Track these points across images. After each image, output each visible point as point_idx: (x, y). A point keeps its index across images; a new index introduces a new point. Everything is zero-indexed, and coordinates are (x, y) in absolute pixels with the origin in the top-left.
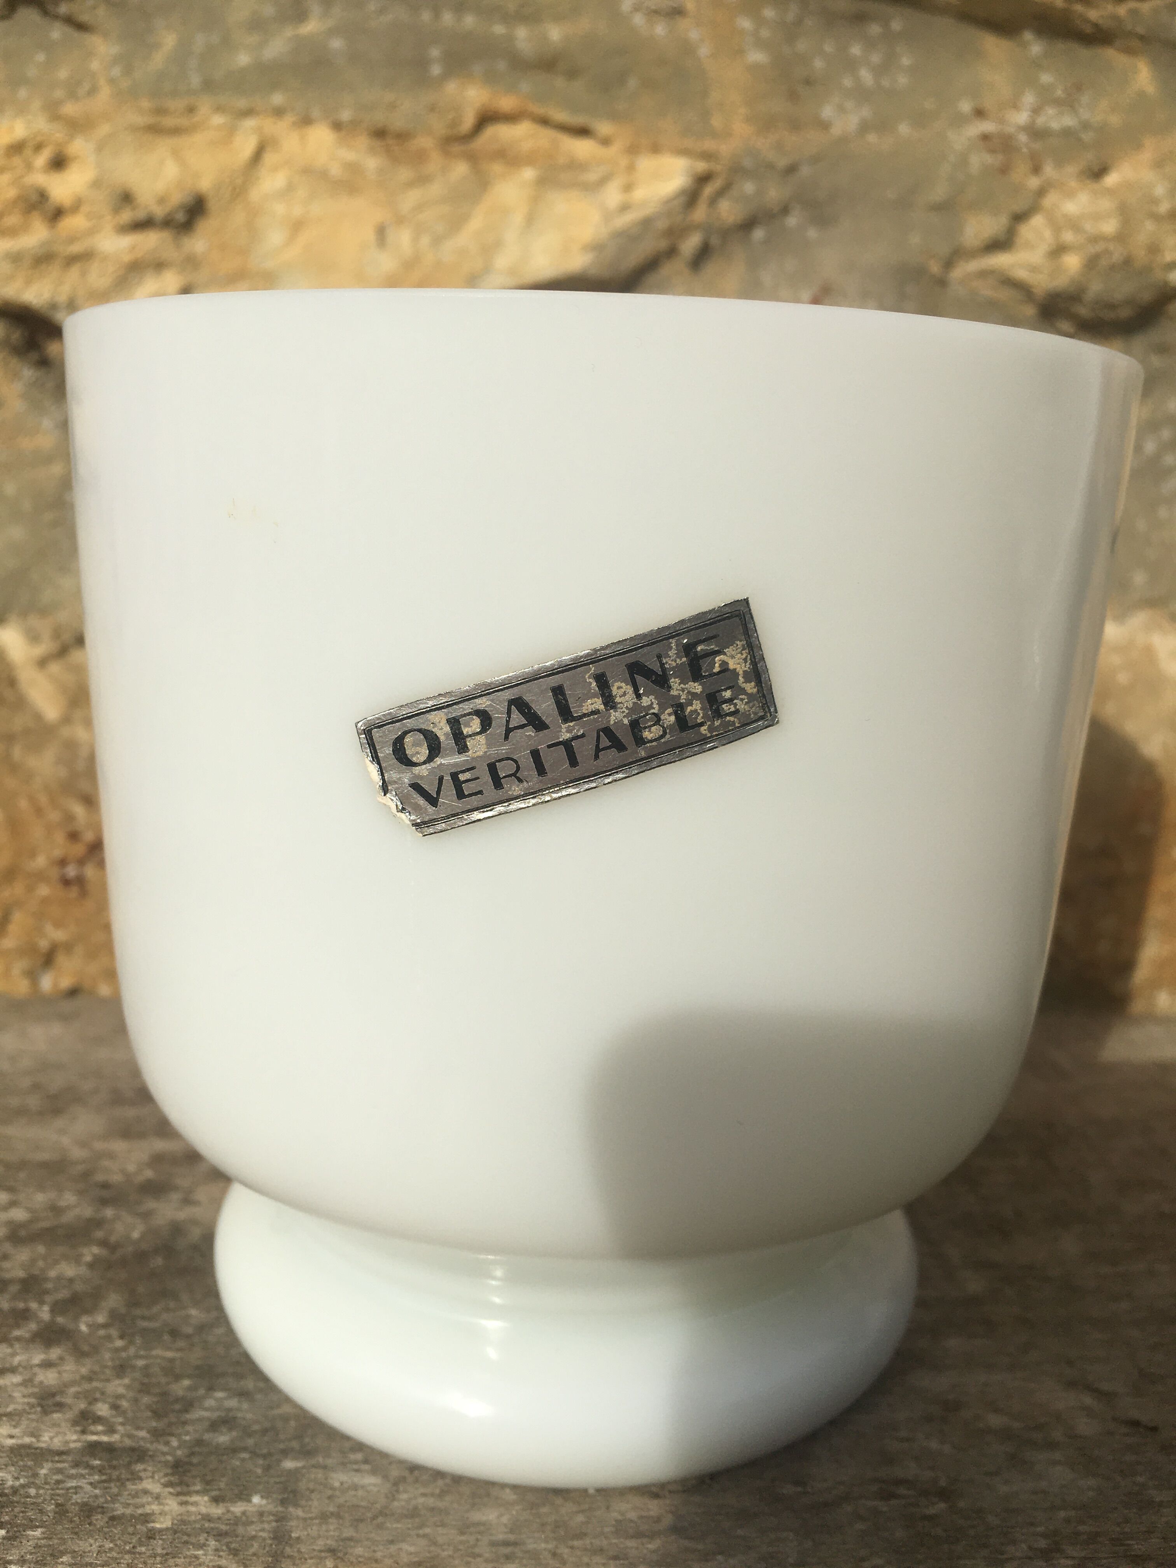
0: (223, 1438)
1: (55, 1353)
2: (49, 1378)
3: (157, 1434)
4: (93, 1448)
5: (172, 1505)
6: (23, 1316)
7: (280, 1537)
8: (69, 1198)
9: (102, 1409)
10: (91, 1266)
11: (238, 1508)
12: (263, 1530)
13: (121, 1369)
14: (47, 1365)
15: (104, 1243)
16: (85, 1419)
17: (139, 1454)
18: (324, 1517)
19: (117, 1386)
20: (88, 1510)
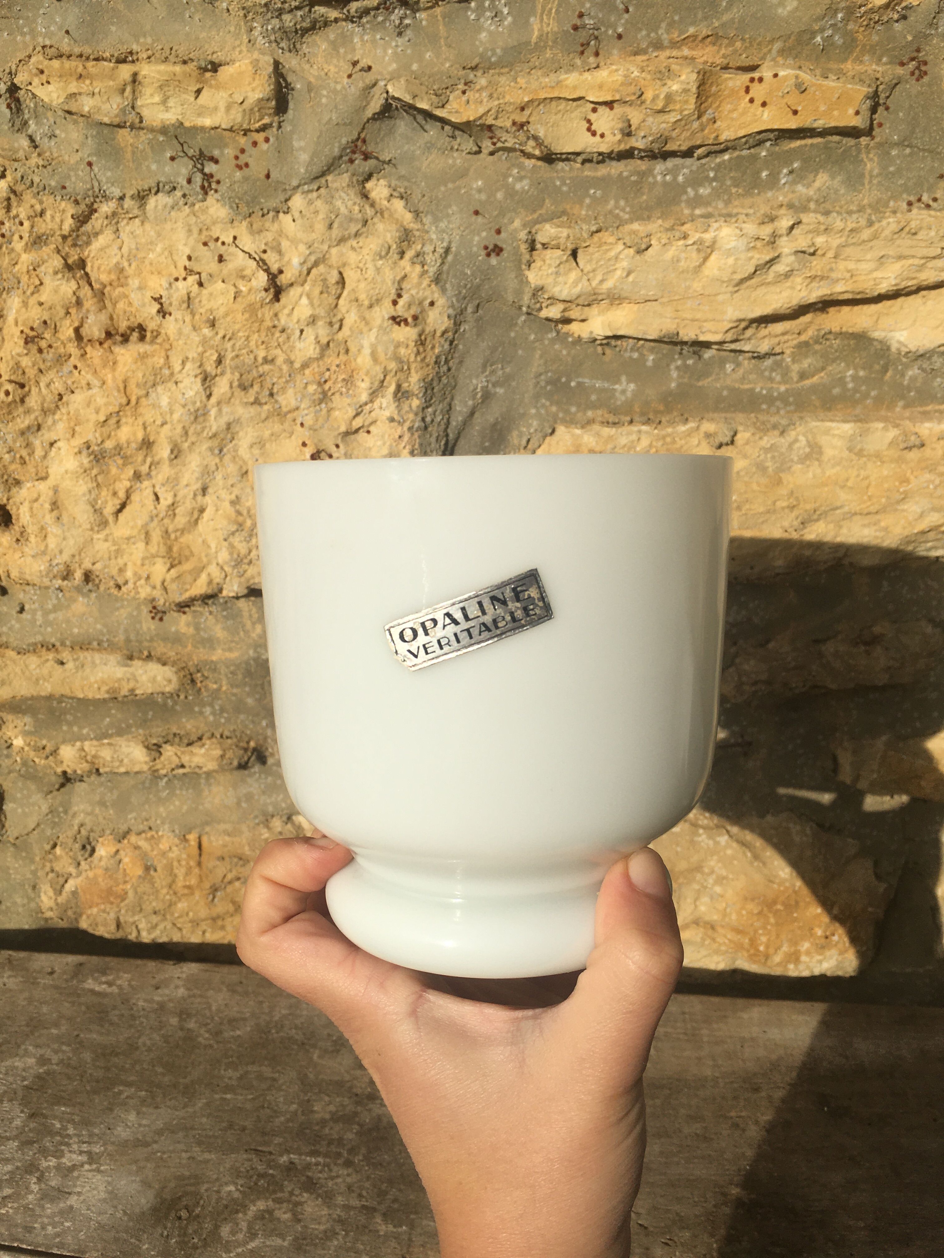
0: (396, 1206)
1: (350, 1170)
2: (349, 1180)
3: (379, 1203)
4: (363, 1206)
5: (384, 1227)
6: (339, 1155)
7: (410, 1240)
8: (346, 1101)
9: (364, 1193)
10: (356, 1134)
11: (400, 1230)
12: (405, 1237)
13: (368, 1178)
14: (348, 1175)
15: (359, 1124)
16: (360, 1196)
17: (374, 1210)
18: (421, 1235)
19: (367, 1185)
20: (365, 1227)
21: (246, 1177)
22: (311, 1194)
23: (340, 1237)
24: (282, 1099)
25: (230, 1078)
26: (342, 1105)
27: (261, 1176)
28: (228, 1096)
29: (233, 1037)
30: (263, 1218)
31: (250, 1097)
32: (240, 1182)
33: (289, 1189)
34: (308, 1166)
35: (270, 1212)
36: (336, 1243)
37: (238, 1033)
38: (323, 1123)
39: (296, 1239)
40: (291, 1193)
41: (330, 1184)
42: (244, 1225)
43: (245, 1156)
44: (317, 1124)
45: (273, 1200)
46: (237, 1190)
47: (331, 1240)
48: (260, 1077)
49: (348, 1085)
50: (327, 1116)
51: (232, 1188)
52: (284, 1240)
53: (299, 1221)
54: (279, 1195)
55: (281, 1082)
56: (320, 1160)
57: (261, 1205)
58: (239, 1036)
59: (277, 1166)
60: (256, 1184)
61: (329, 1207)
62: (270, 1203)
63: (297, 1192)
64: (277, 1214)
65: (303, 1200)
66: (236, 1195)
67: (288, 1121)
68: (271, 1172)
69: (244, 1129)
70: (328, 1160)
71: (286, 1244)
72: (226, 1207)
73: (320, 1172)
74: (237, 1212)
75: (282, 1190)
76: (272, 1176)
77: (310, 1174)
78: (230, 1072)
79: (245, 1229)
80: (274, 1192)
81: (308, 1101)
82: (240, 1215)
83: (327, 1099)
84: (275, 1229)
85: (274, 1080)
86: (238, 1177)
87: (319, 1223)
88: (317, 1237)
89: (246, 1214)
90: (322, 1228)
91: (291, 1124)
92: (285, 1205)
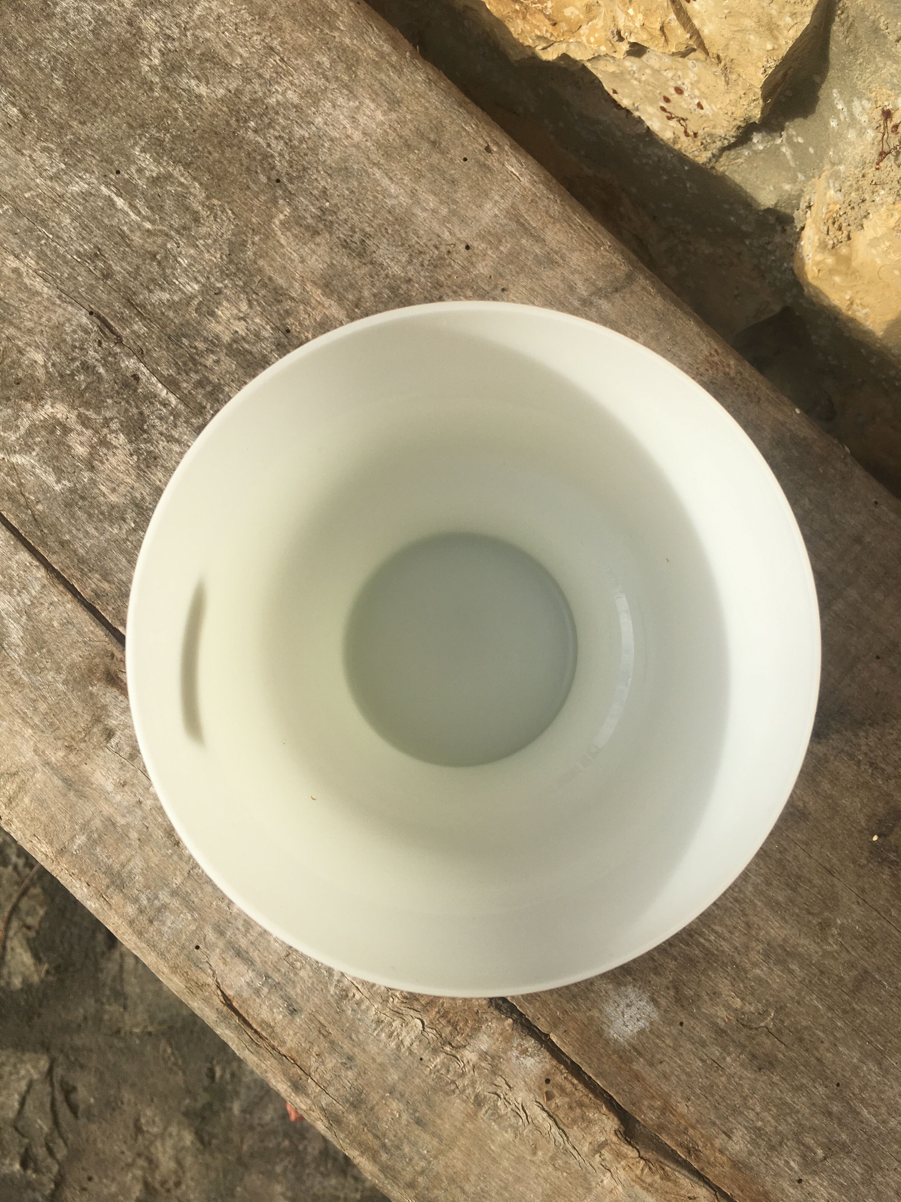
21: (66, 354)
22: (130, 442)
23: (125, 527)
24: (184, 262)
25: (140, 171)
26: (257, 335)
27: (86, 367)
28: (120, 202)
29: (189, 91)
30: (52, 432)
31: (148, 225)
32: (56, 358)
33: (108, 414)
34: (151, 397)
35: (66, 430)
36: (116, 531)
37: (203, 90)
38: (214, 343)
39: (73, 491)
40: (107, 422)
41: (163, 444)
42: (25, 424)
43: (85, 320)
44: (206, 340)
45: (79, 416)
46: (45, 366)
47: (112, 524)
48: (181, 201)
49: (288, 304)
50: (226, 338)
51: (39, 358)
52: (58, 481)
53: (92, 468)
54: (91, 414)
55: (203, 230)
56: (173, 400)
57: (61, 411)
58: (199, 97)
59: (114, 367)
60: (72, 375)
61: (138, 476)
62: (73, 416)
63: (114, 426)
64: (73, 439)
65: (115, 442)
66: (40, 373)
67: (172, 305)
68: (101, 370)
69: (107, 275)
70: (181, 407)
71: (58, 488)
72: (18, 382)
73: (161, 418)
74: (27, 399)
75: (98, 409)
76: (100, 378)
77: (147, 412)
78: (146, 160)
79: (22, 431)
80: (87, 404)
81: (219, 292)
82: (29, 406)
83: (244, 307)
84: (57, 458)
85: (197, 220)
86: (57, 347)
87: (114, 490)
88: (99, 505)
89: (35, 410)
90: (113, 498)
91: (171, 314)
92: (89, 433)
